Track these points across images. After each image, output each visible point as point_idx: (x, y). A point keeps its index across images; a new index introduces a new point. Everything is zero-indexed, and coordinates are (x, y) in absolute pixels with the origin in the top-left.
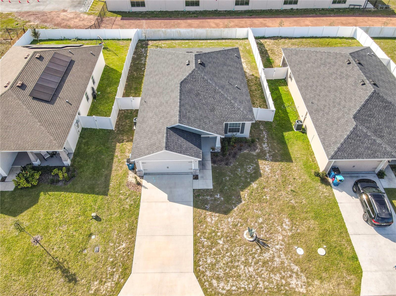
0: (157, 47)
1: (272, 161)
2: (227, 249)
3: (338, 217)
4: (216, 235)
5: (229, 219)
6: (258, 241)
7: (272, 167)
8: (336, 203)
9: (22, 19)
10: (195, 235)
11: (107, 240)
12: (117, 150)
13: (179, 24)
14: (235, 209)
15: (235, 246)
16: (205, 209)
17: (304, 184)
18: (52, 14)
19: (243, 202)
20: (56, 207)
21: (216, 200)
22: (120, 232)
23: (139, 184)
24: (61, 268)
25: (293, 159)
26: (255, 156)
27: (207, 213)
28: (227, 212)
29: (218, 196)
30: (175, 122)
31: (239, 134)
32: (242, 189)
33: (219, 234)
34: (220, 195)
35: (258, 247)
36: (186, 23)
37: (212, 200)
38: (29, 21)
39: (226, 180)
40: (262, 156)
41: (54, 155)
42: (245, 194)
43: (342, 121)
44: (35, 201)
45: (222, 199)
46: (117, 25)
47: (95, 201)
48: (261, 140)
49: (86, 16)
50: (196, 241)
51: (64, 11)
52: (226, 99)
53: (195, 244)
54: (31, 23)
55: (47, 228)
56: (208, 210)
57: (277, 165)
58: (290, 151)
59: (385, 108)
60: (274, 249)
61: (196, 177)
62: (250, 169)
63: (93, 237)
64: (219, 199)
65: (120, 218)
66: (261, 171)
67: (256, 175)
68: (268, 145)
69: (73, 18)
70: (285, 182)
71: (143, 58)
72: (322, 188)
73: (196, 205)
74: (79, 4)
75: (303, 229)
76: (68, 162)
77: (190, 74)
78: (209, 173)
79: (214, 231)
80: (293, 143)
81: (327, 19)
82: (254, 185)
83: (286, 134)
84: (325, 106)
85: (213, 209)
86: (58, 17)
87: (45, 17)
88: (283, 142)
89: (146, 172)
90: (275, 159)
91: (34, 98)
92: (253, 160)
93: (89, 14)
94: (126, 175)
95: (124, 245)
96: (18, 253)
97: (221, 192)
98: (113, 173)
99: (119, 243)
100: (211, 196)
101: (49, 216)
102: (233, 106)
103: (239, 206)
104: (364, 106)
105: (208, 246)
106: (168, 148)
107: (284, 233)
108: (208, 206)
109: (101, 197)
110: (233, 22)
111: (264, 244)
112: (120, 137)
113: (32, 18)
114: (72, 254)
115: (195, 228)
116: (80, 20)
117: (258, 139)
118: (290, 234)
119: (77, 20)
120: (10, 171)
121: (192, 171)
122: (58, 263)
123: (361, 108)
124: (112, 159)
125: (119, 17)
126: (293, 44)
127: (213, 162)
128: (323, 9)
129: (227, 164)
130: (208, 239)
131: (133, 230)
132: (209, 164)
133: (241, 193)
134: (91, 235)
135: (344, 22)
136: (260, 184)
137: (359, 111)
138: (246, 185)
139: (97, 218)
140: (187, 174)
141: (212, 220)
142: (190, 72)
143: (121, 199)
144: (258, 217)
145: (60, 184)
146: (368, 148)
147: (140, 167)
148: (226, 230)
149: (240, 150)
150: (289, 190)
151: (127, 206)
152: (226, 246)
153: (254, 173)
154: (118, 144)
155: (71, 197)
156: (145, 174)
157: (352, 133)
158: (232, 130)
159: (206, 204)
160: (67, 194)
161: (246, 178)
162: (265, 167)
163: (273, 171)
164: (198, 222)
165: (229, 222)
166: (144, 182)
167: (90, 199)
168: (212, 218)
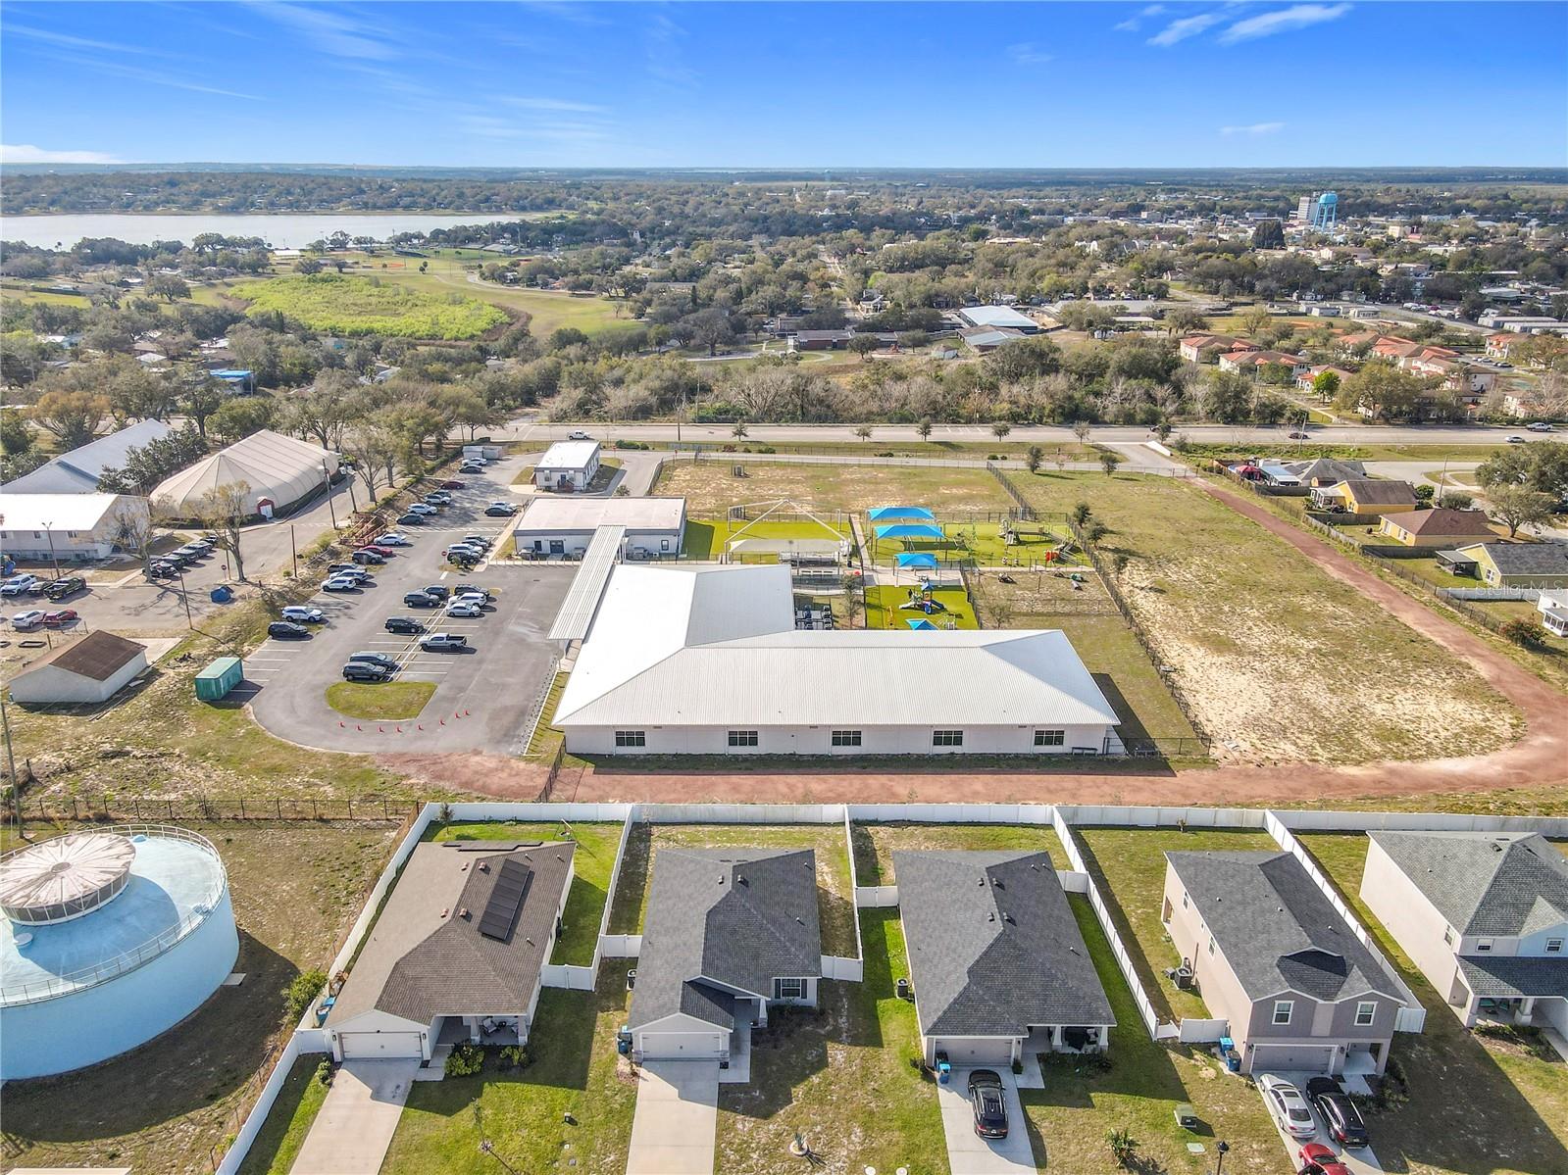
0: (669, 839)
1: (850, 1044)
2: (763, 1165)
3: (937, 1127)
4: (749, 1146)
5: (771, 1126)
6: (811, 1156)
7: (849, 1053)
8: (938, 1107)
9: (391, 770)
10: (718, 1146)
11: (587, 1151)
12: (598, 1023)
13: (713, 784)
14: (782, 1112)
15: (775, 1162)
16: (735, 1111)
17: (895, 1081)
18: (454, 758)
19: (795, 1103)
20: (510, 1105)
21: (754, 1098)
22: (605, 1141)
23: (635, 1074)
25: (885, 1043)
26: (824, 1035)
27: (738, 1118)
28: (767, 1116)
29: (757, 1094)
30: (696, 973)
31: (798, 1000)
32: (794, 1085)
33: (753, 1145)
34: (760, 1093)
35: (809, 1164)
36: (727, 783)
37: (746, 1099)
38: (407, 776)
39: (771, 1070)
40: (835, 1036)
41: (501, 1026)
42: (798, 1091)
43: (954, 977)
44: (479, 1094)
45: (763, 1097)
46: (585, 785)
47: (568, 1098)
48: (837, 1012)
49: (522, 765)
50: (719, 1155)
51: (477, 753)
52: (779, 940)
53: (716, 1158)
54: (412, 781)
55: (499, 1132)
56: (739, 1113)
57: (857, 1051)
58: (883, 1030)
59: (1017, 957)
60: (832, 1168)
61: (724, 1066)
62: (811, 1056)
63: (567, 1146)
64: (757, 1097)
65: (606, 1122)
66: (830, 1059)
67: (822, 1063)
68: (848, 1019)
69: (497, 770)
70: (866, 1076)
71: (643, 863)
72: (923, 1087)
73: (721, 1106)
74: (505, 735)
75: (881, 1142)
76: (523, 1039)
77: (724, 899)
78: (746, 1060)
79: (746, 1142)
80: (890, 1018)
81: (1019, 780)
82: (815, 1079)
83: (881, 1004)
84: (935, 953)
85: (749, 1112)
86: (465, 766)
87: (439, 767)
88: (872, 1018)
89: (647, 1056)
90: (855, 1041)
91: (484, 935)
92: (819, 1042)
93: (529, 760)
94: (614, 1060)
95: (612, 1158)
96: (462, 1163)
97: (762, 1088)
98: (594, 1059)
99: (605, 1154)
100: (746, 1093)
101: (501, 1116)
102: (788, 951)
103: (787, 1108)
104: (985, 954)
105: (735, 1162)
106: (683, 1009)
107: (851, 1147)
108: (740, 1108)
109: (576, 1092)
110: (825, 782)
111: (819, 1160)
112: (604, 1003)
113: (412, 769)
114: (538, 1167)
115: (718, 1136)
116: (510, 775)
117: (832, 1010)
118: (859, 1148)
119: (504, 775)
120: (435, 1051)
121: (718, 1055)
123: (981, 957)
124: (592, 1037)
125: (590, 768)
126: (928, 838)
127: (754, 1043)
128: (1017, 756)
129: (775, 1047)
130: (736, 1151)
131: (625, 1137)
132: (747, 1047)
133: (793, 1090)
134: (563, 1144)
135: (1053, 786)
136: (825, 1078)
137: (978, 961)
138: (804, 1077)
139: (571, 1121)
140: (710, 1060)
141: (744, 1126)
142: (724, 895)
143: (606, 1097)
144: (816, 1124)
145: (514, 1070)
146: (983, 1019)
147: (639, 1045)
148: (763, 1141)
149: (800, 1025)
150: (870, 1088)
151: (617, 1106)
152: (762, 1162)
153: (818, 1062)
154: (600, 1014)
155: (532, 1090)
156: (645, 1060)
157: (961, 995)
158: (787, 993)
159: (738, 1105)
160: (526, 1086)
161: (805, 1068)
162: (837, 1053)
163: (849, 1060)
164: (722, 1130)
165: (769, 1130)
166: (642, 1071)
167: (560, 1094)
168: (744, 1124)
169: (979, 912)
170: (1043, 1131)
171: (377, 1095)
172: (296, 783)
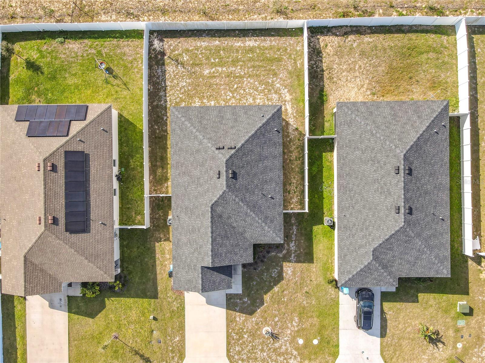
1: (296, 262)
2: (250, 341)
3: (336, 316)
4: (243, 331)
5: (253, 319)
6: (273, 335)
7: (295, 268)
8: (338, 304)
10: (228, 331)
11: (165, 334)
12: (157, 251)
14: (259, 311)
15: (256, 339)
16: (235, 310)
17: (318, 286)
19: (265, 304)
20: (121, 311)
21: (244, 303)
22: (173, 328)
24: (139, 354)
25: (315, 259)
26: (281, 258)
27: (237, 314)
28: (251, 313)
29: (246, 300)
30: (208, 262)
32: (266, 293)
33: (245, 330)
34: (247, 299)
35: (271, 340)
37: (241, 303)
39: (253, 285)
40: (286, 258)
42: (267, 297)
43: (363, 251)
44: (103, 306)
45: (249, 302)
47: (150, 304)
48: (289, 238)
50: (228, 336)
53: (227, 338)
55: (119, 328)
56: (237, 312)
57: (299, 267)
58: (314, 250)
60: (283, 341)
62: (275, 273)
63: (154, 332)
64: (246, 302)
65: (172, 318)
66: (284, 274)
67: (279, 278)
68: (295, 243)
72: (331, 290)
73: (228, 308)
75: (307, 325)
77: (221, 196)
78: (239, 278)
79: (242, 328)
80: (319, 240)
82: (276, 289)
83: (316, 228)
84: (355, 225)
85: (242, 311)
88: (309, 238)
90: (298, 260)
91: (71, 232)
92: (279, 263)
95: (178, 339)
97: (249, 296)
99: (174, 337)
100: (240, 299)
101: (118, 318)
103: (262, 308)
105: (237, 339)
107: (292, 329)
108: (238, 309)
109: (153, 300)
111: (276, 337)
112: (157, 234)
114: (143, 345)
115: (228, 326)
117: (287, 237)
118: (296, 329)
122: (136, 351)
124: (155, 262)
127: (244, 266)
129: (255, 269)
130: (237, 334)
131: (182, 328)
132: (240, 268)
133: (265, 296)
134: (152, 331)
136: (281, 288)
137: (380, 245)
138: (270, 288)
139: (155, 319)
141: (240, 319)
143: (169, 302)
144: (276, 316)
148: (250, 328)
149: (268, 253)
150: (304, 292)
151: (175, 308)
152: (249, 339)
153: (278, 276)
154: (157, 244)
155: (130, 302)
157: (365, 267)
159: (237, 306)
161: (270, 282)
162: (289, 269)
163: (294, 273)
164: (230, 321)
165: (252, 321)
167: (145, 302)
168: (240, 318)
170: (388, 317)
171: (52, 306)
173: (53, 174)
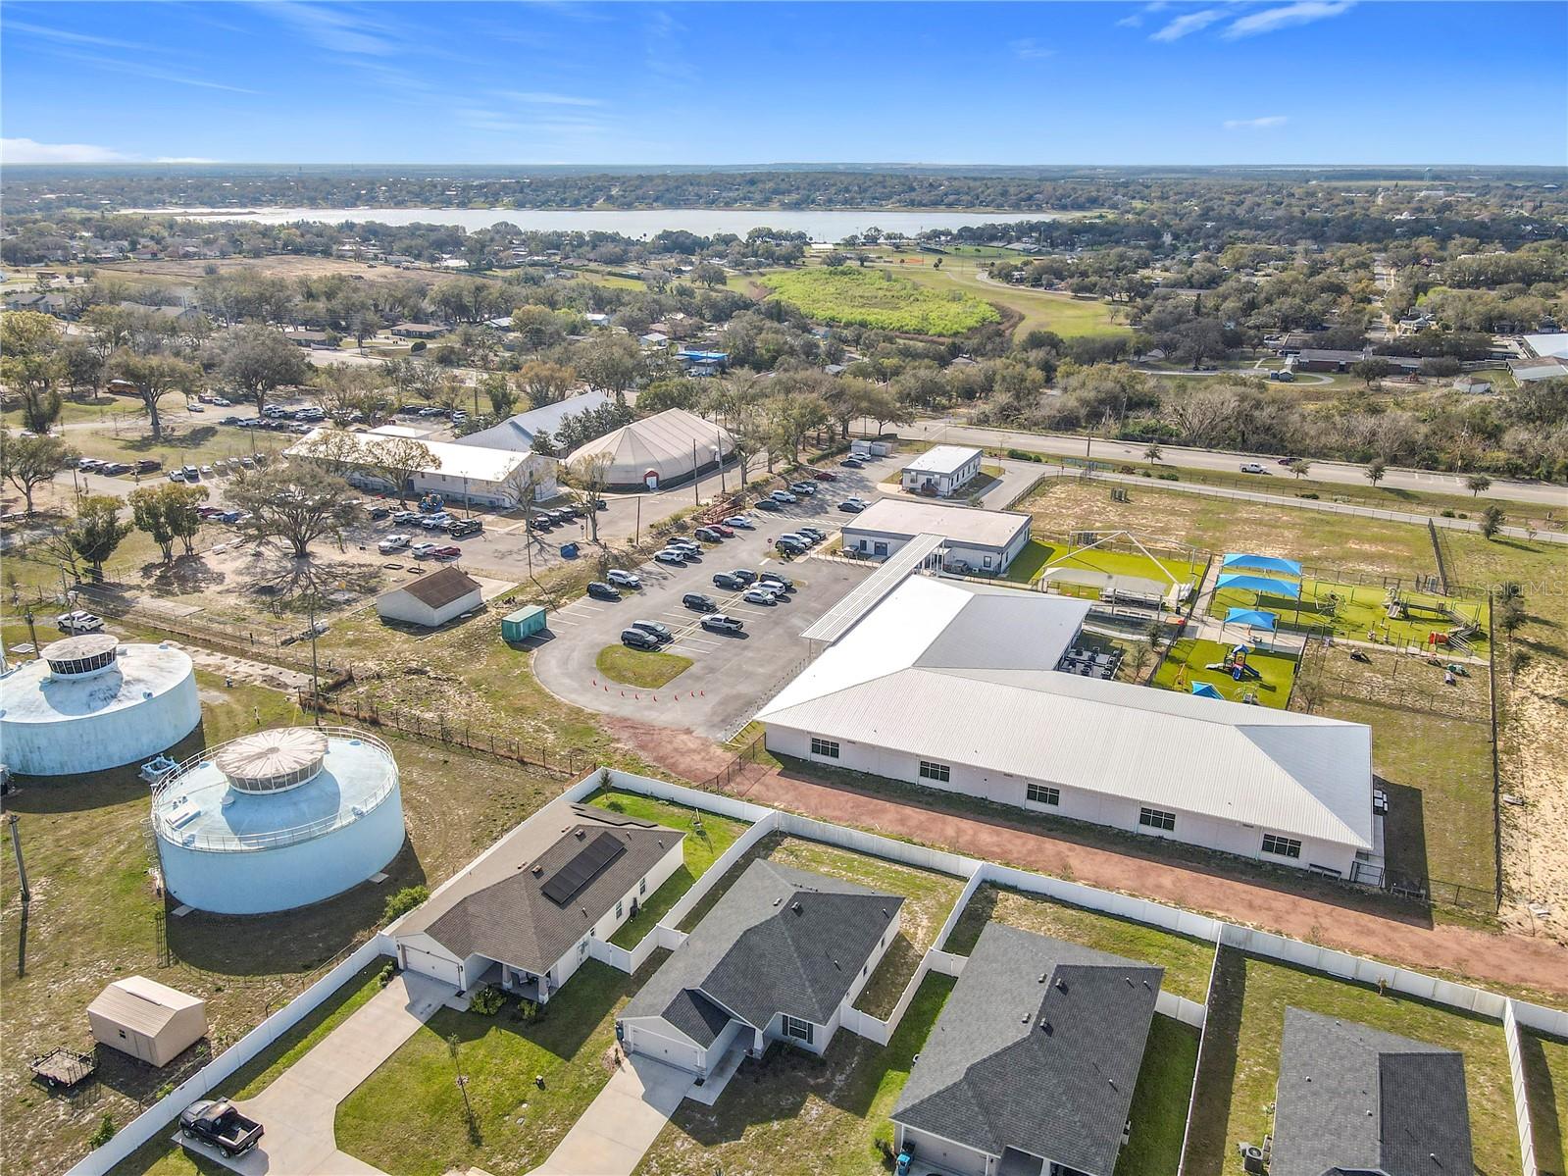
0: (792, 853)
1: (832, 1103)
4: (675, 1166)
5: (706, 1155)
7: (826, 1112)
9: (609, 732)
10: (648, 1154)
11: (539, 1115)
12: (617, 1005)
13: (884, 811)
14: (724, 1145)
16: (683, 1128)
17: (854, 1156)
18: (664, 733)
19: (742, 1141)
20: (501, 1052)
21: (706, 1123)
22: (558, 1112)
23: (618, 1062)
24: (471, 1123)
25: (869, 1114)
26: (811, 1086)
27: (682, 1135)
28: (709, 1144)
29: (713, 1120)
31: (803, 1042)
32: (752, 1124)
33: (679, 1166)
34: (716, 1119)
36: (898, 812)
37: (700, 1121)
38: (618, 740)
39: (739, 1102)
40: (821, 1091)
41: (533, 981)
42: (752, 1131)
43: (954, 1068)
44: (481, 1034)
45: (716, 1125)
46: (762, 784)
47: (551, 1063)
48: (839, 1067)
49: (719, 751)
50: (644, 1163)
51: (688, 732)
53: (639, 1165)
54: (619, 745)
55: (478, 1073)
56: (685, 1131)
57: (836, 1112)
58: (876, 1101)
59: (1031, 1070)
61: (699, 1082)
62: (786, 1101)
63: (524, 1106)
64: (711, 1123)
65: (567, 1097)
66: (803, 1111)
67: (791, 1113)
68: (846, 1079)
69: (694, 751)
70: (829, 1140)
73: (674, 1119)
74: (723, 721)
76: (545, 998)
77: (768, 921)
78: (721, 1084)
79: (675, 1160)
81: (1221, 885)
82: (776, 1125)
83: (892, 1075)
84: (954, 1039)
85: (694, 1134)
86: (670, 742)
87: (649, 738)
88: (873, 1086)
89: (637, 1049)
90: (840, 1102)
91: (545, 894)
92: (801, 1092)
93: (727, 748)
94: (609, 1043)
95: (554, 1130)
96: (436, 1087)
97: (720, 1115)
98: (594, 1036)
99: (550, 1125)
100: (703, 1115)
101: (488, 1059)
103: (732, 1143)
104: (997, 1055)
108: (689, 1127)
109: (560, 1060)
110: (998, 834)
112: (632, 987)
113: (625, 735)
114: (491, 1115)
115: (654, 1146)
116: (703, 759)
117: (836, 1064)
119: (697, 757)
120: (471, 987)
121: (700, 1071)
122: (472, 1117)
123: (990, 1057)
124: (604, 1017)
125: (779, 767)
126: (1057, 920)
127: (739, 1070)
128: (1237, 858)
129: (757, 1082)
130: (661, 1166)
131: (574, 1116)
132: (732, 1071)
133: (748, 1128)
134: (523, 1102)
135: (1258, 902)
136: (786, 1128)
137: (985, 1060)
138: (766, 1119)
139: (541, 1085)
140: (690, 1072)
141: (683, 1145)
142: (769, 918)
143: (583, 1074)
145: (521, 1023)
146: (959, 1122)
147: (629, 1036)
148: (691, 1166)
149: (794, 1068)
150: (825, 1153)
151: (585, 1085)
153: (790, 1110)
154: (621, 998)
155: (524, 1045)
156: (635, 1052)
157: (947, 1089)
158: (794, 1032)
159: (689, 1123)
160: (523, 1041)
161: (772, 1111)
162: (814, 1108)
163: (821, 1119)
164: (663, 1140)
165: (702, 1157)
166: (626, 1062)
167: (545, 1057)
168: (684, 1143)
169: (1020, 1009)
171: (410, 1008)
172: (529, 725)
173: (576, 839)
